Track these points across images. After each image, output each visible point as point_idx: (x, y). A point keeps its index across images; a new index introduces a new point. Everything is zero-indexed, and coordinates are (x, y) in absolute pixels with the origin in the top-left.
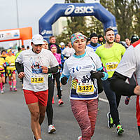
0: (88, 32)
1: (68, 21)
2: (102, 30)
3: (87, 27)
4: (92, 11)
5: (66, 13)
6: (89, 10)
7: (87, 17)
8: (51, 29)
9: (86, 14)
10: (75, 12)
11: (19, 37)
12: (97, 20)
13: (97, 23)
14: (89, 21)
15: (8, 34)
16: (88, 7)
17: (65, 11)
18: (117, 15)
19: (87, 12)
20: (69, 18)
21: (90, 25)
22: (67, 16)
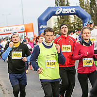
0: (72, 26)
1: (58, 19)
2: (82, 25)
3: (71, 22)
4: (74, 12)
5: (57, 13)
6: (72, 11)
7: (71, 16)
8: (46, 25)
9: (70, 14)
10: (63, 12)
11: (24, 30)
12: (78, 18)
13: (78, 19)
14: (72, 19)
15: (17, 28)
16: (72, 9)
17: (55, 12)
18: (92, 14)
19: (71, 12)
20: (59, 16)
21: (73, 21)
22: (57, 15)
